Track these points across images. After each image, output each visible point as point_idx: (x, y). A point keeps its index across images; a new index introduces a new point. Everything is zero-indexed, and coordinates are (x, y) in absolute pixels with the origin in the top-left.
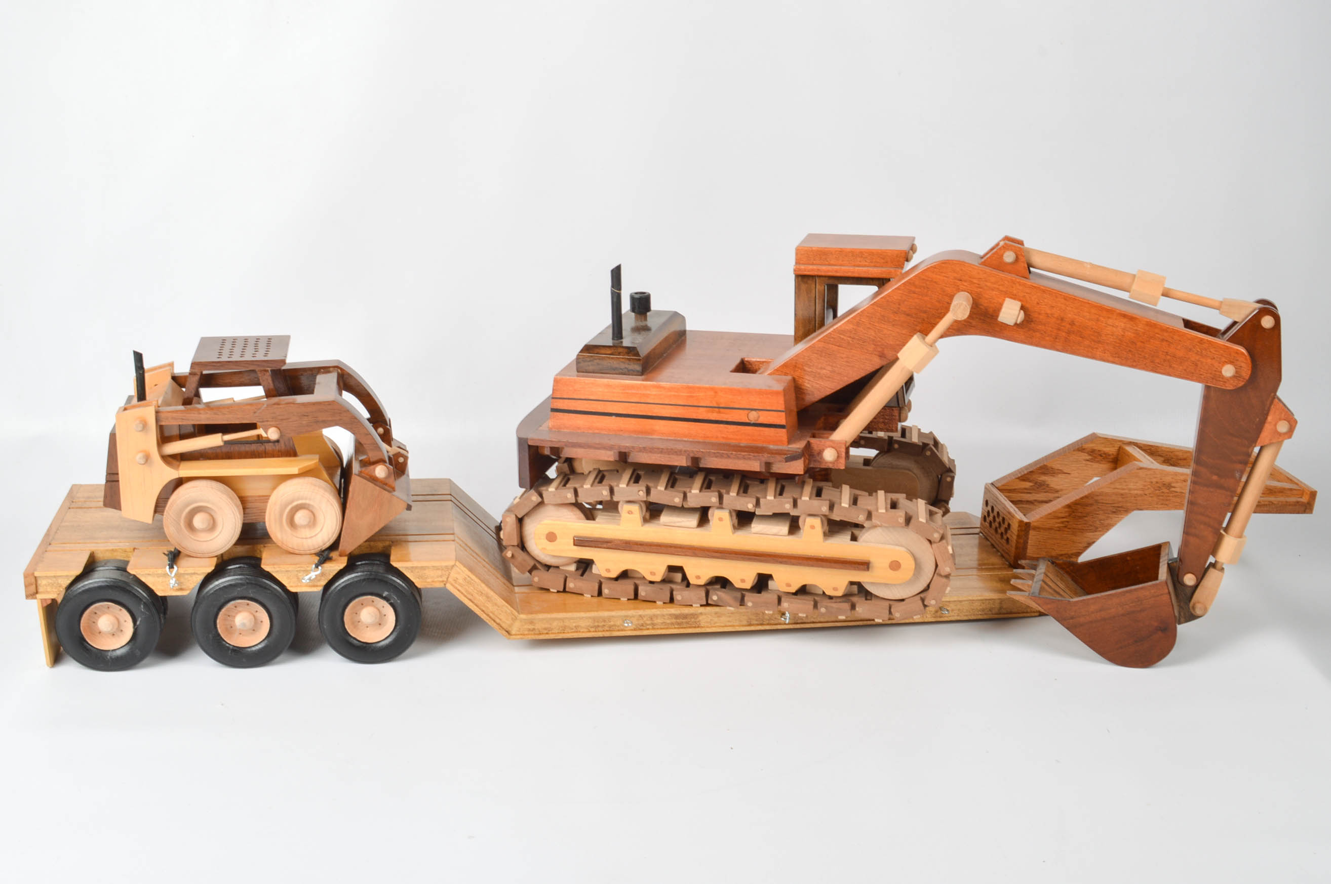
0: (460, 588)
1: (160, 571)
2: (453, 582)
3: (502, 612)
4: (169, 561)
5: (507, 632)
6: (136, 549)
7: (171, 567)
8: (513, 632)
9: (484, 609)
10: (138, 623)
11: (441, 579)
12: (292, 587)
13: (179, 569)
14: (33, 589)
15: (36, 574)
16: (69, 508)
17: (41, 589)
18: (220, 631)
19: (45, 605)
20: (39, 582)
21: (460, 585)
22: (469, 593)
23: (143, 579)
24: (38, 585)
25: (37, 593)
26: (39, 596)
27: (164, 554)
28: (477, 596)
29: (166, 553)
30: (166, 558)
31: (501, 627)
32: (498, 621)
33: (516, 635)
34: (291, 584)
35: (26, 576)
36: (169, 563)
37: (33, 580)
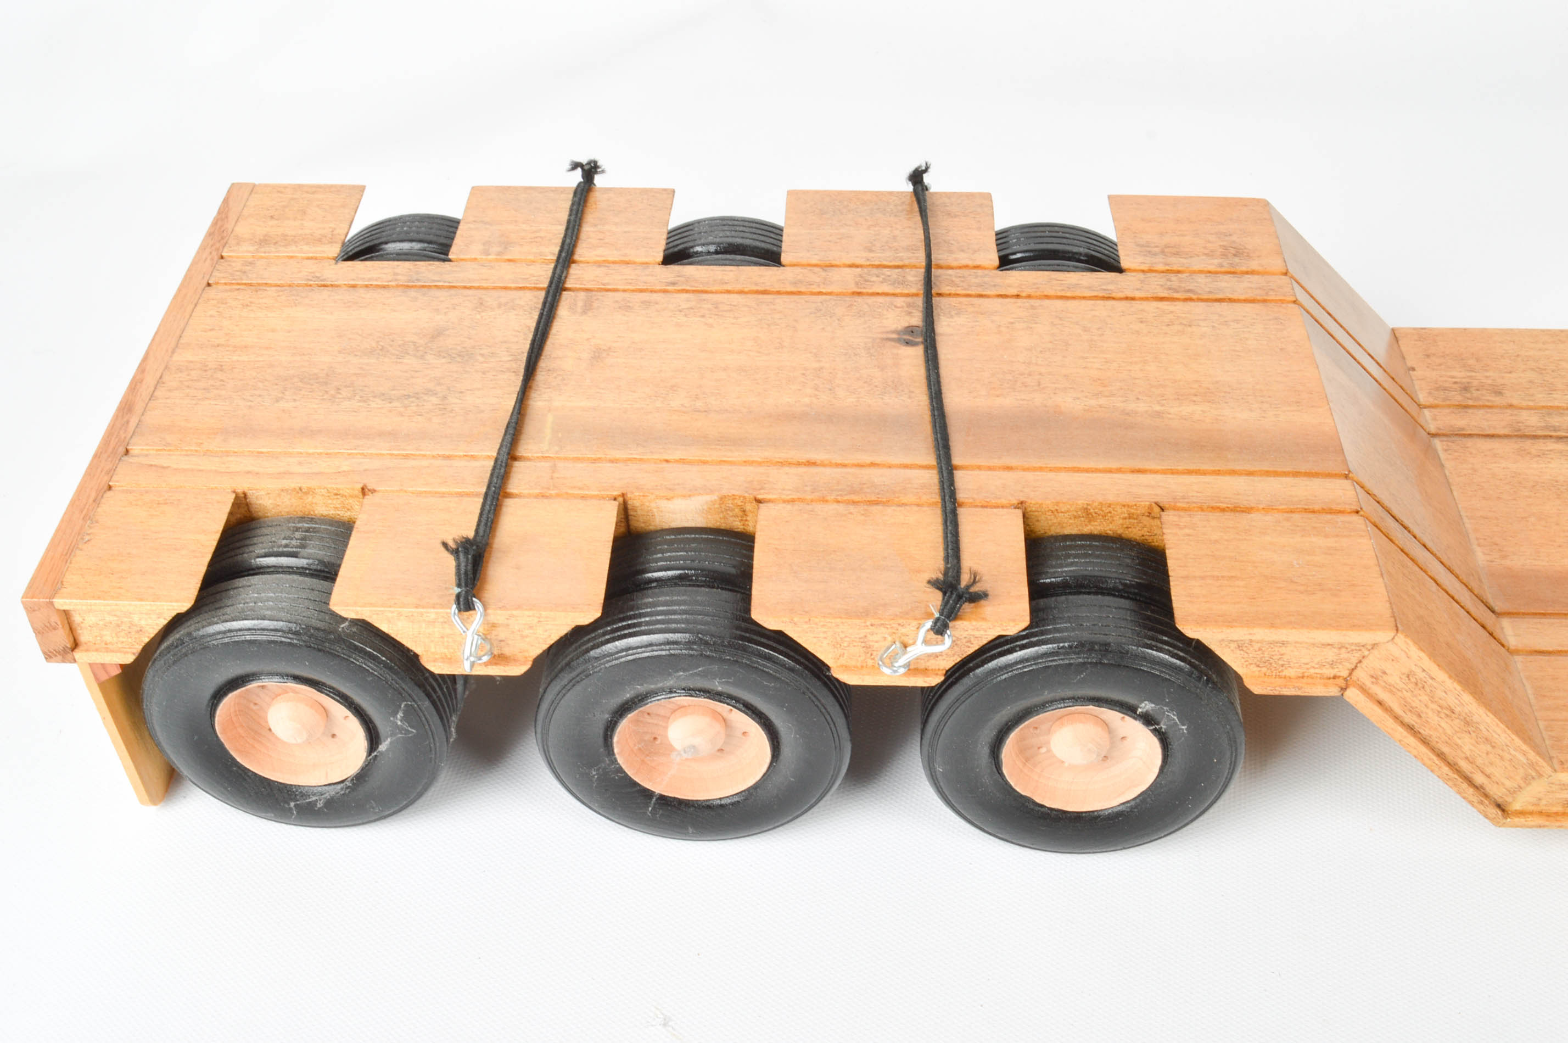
0: (1383, 695)
1: (432, 614)
2: (1368, 682)
3: (1502, 758)
4: (459, 585)
5: (1499, 806)
6: (373, 491)
7: (465, 604)
8: (1516, 805)
9: (1445, 749)
10: (383, 747)
11: (1331, 672)
12: (846, 668)
13: (489, 611)
14: (61, 638)
15: (61, 603)
16: (209, 285)
17: (84, 637)
18: (620, 760)
19: (104, 677)
20: (77, 619)
21: (1391, 689)
22: (1412, 710)
23: (384, 628)
24: (74, 626)
25: (76, 645)
26: (77, 654)
27: (445, 545)
28: (1434, 719)
29: (452, 545)
30: (450, 562)
31: (1486, 796)
32: (1479, 779)
33: (1522, 813)
34: (843, 661)
35: (30, 610)
36: (457, 590)
37: (55, 619)
